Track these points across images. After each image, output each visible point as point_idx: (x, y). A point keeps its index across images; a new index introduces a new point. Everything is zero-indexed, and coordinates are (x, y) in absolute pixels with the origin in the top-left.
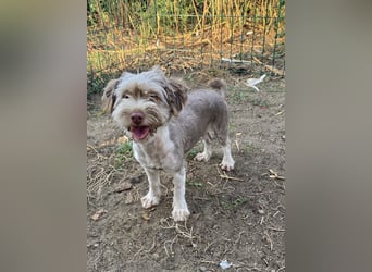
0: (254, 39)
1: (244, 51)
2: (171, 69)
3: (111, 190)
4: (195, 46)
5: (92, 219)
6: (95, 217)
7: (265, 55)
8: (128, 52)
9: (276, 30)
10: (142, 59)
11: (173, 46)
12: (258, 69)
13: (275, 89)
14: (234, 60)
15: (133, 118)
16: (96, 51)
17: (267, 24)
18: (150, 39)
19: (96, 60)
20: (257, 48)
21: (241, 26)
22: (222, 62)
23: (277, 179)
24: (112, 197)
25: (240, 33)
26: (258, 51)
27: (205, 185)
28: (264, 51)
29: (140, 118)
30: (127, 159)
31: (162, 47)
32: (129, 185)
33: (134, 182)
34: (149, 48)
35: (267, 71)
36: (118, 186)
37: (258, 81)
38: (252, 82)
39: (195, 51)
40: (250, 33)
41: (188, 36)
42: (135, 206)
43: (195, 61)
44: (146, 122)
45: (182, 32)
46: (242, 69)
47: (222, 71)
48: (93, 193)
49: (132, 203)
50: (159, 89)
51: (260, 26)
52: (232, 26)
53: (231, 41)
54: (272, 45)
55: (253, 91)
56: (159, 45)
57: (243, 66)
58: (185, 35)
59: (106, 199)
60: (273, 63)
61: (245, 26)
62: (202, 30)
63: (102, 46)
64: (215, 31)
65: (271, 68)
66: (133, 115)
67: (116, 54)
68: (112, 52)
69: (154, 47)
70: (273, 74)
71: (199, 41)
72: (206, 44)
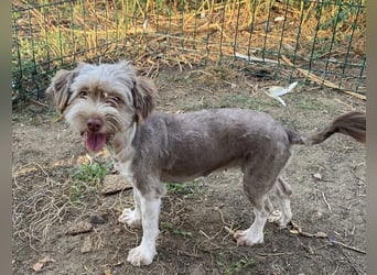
0: (285, 28)
1: (269, 46)
2: (161, 64)
3: (63, 230)
4: (198, 33)
5: (32, 270)
6: (37, 267)
7: (299, 53)
8: (102, 34)
9: (318, 18)
10: (121, 45)
11: (166, 31)
12: (286, 74)
13: (309, 105)
14: (253, 58)
15: (89, 124)
16: (57, 30)
17: (305, 8)
18: (136, 18)
19: (55, 42)
20: (289, 43)
21: (268, 8)
22: (236, 59)
23: (300, 235)
24: (63, 240)
25: (266, 18)
26: (289, 47)
27: (197, 235)
28: (298, 48)
29: (98, 126)
30: (89, 189)
31: (151, 31)
32: (88, 226)
33: (95, 221)
34: (133, 31)
35: (299, 78)
36: (73, 226)
37: (285, 91)
38: (276, 92)
39: (199, 39)
40: (279, 19)
41: (189, 17)
42: (94, 256)
43: (196, 55)
44: (103, 130)
45: (181, 10)
46: (263, 72)
47: (234, 73)
48: (36, 233)
49: (91, 252)
50: (124, 91)
51: (296, 11)
52: (254, 6)
53: (251, 30)
54: (310, 38)
55: (277, 105)
56: (147, 28)
57: (266, 67)
58: (185, 15)
59: (54, 242)
60: (309, 66)
61: (273, 8)
62: (210, 10)
63: (65, 23)
64: (229, 13)
65: (306, 72)
66: (90, 121)
67: (85, 36)
68: (79, 33)
69: (139, 30)
70: (308, 82)
71: (205, 26)
72: (215, 31)
